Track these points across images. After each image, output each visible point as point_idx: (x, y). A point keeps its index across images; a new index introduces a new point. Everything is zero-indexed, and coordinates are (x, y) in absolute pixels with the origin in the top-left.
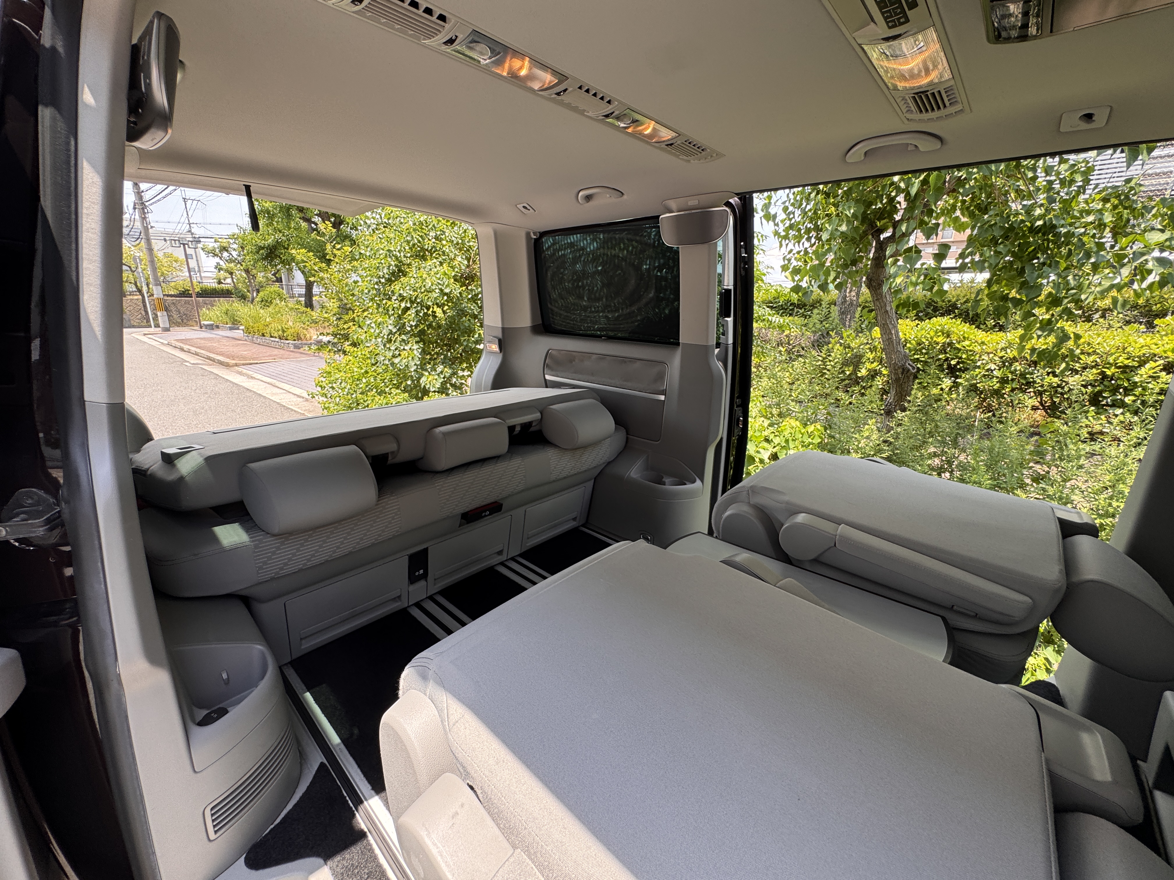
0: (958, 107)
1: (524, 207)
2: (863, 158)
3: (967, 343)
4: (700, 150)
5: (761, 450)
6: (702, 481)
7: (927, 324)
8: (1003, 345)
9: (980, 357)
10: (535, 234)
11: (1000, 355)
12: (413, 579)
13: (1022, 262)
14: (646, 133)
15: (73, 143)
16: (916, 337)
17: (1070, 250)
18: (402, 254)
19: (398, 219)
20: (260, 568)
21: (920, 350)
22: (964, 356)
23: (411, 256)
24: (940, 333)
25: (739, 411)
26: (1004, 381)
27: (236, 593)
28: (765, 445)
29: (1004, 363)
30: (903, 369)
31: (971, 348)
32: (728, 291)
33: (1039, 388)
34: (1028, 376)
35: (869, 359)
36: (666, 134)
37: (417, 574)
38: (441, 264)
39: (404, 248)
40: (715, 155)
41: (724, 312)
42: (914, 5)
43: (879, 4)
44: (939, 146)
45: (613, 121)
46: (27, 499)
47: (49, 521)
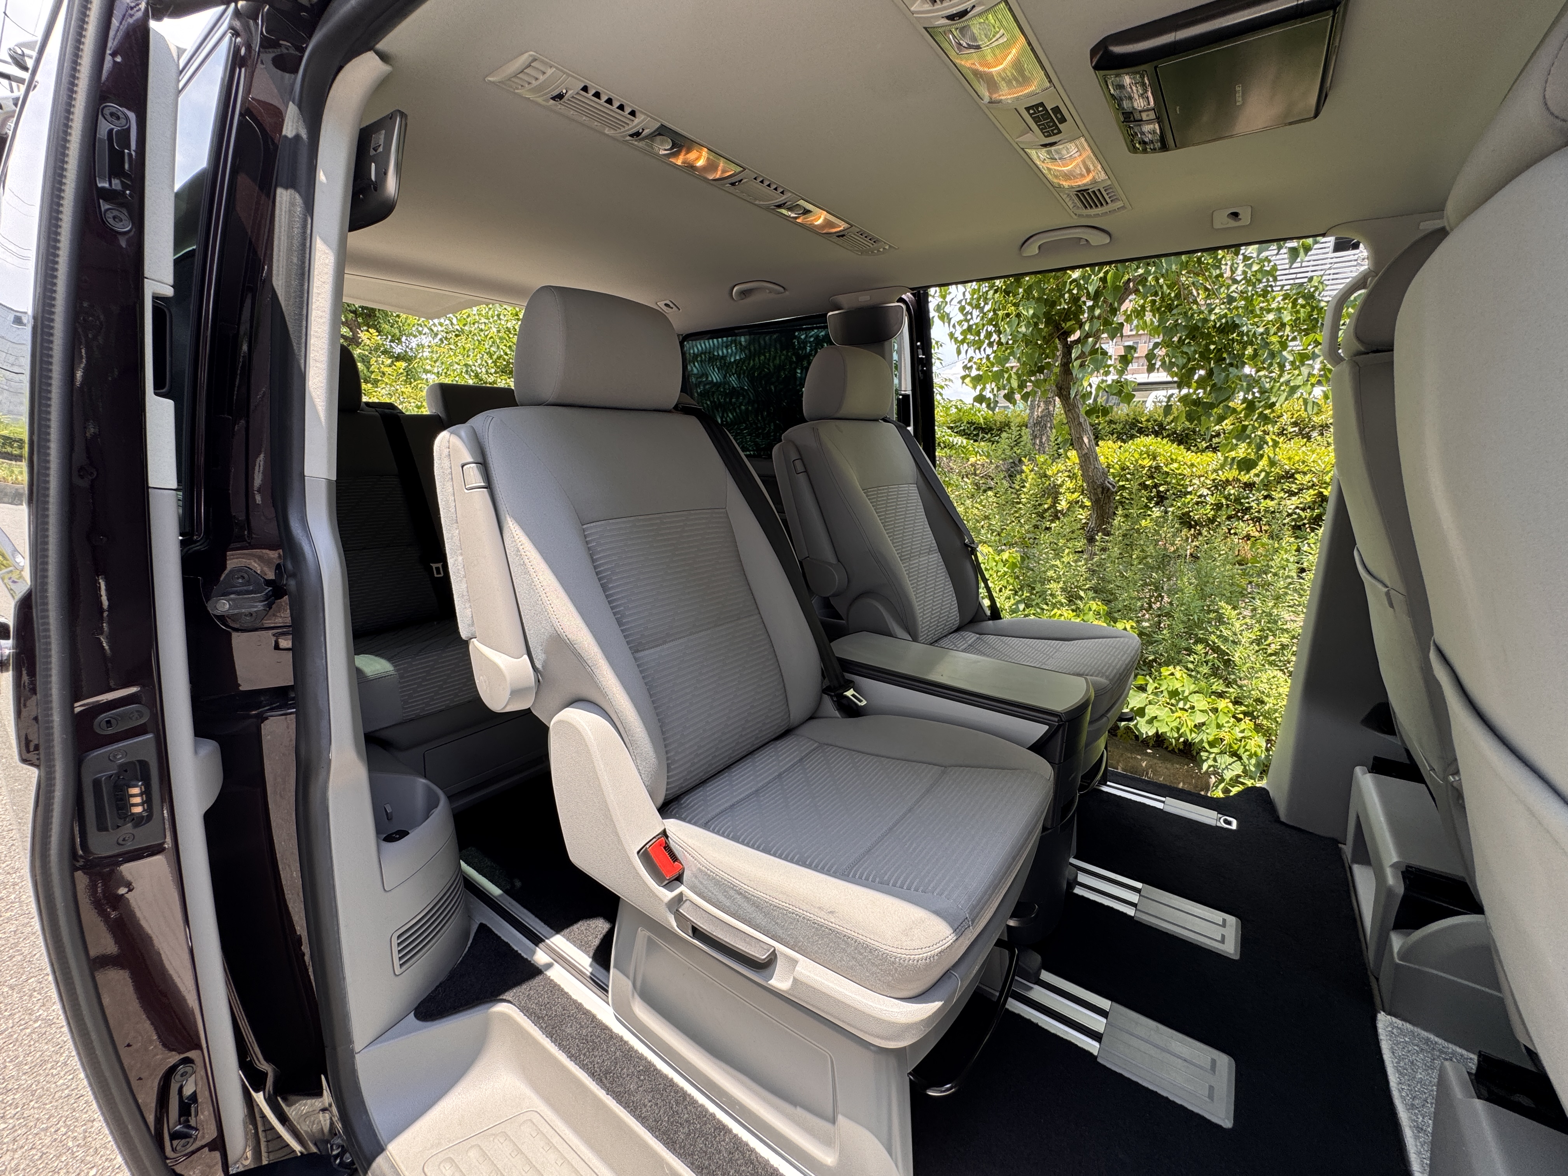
0: (1119, 204)
1: (666, 305)
2: (1037, 252)
3: (1175, 465)
4: (872, 242)
7: (1131, 445)
11: (1212, 478)
14: (816, 223)
16: (1120, 461)
20: (405, 702)
21: (1125, 475)
22: (1173, 481)
24: (1145, 456)
26: (1218, 507)
27: (378, 734)
29: (1216, 487)
30: (1103, 488)
31: (1180, 471)
32: (906, 397)
33: (1257, 514)
34: (1243, 501)
35: (1069, 489)
36: (839, 226)
39: (486, 362)
40: (887, 247)
41: (903, 419)
42: (1063, 120)
43: (1033, 118)
44: (1108, 241)
45: (784, 211)
46: (238, 578)
47: (267, 597)
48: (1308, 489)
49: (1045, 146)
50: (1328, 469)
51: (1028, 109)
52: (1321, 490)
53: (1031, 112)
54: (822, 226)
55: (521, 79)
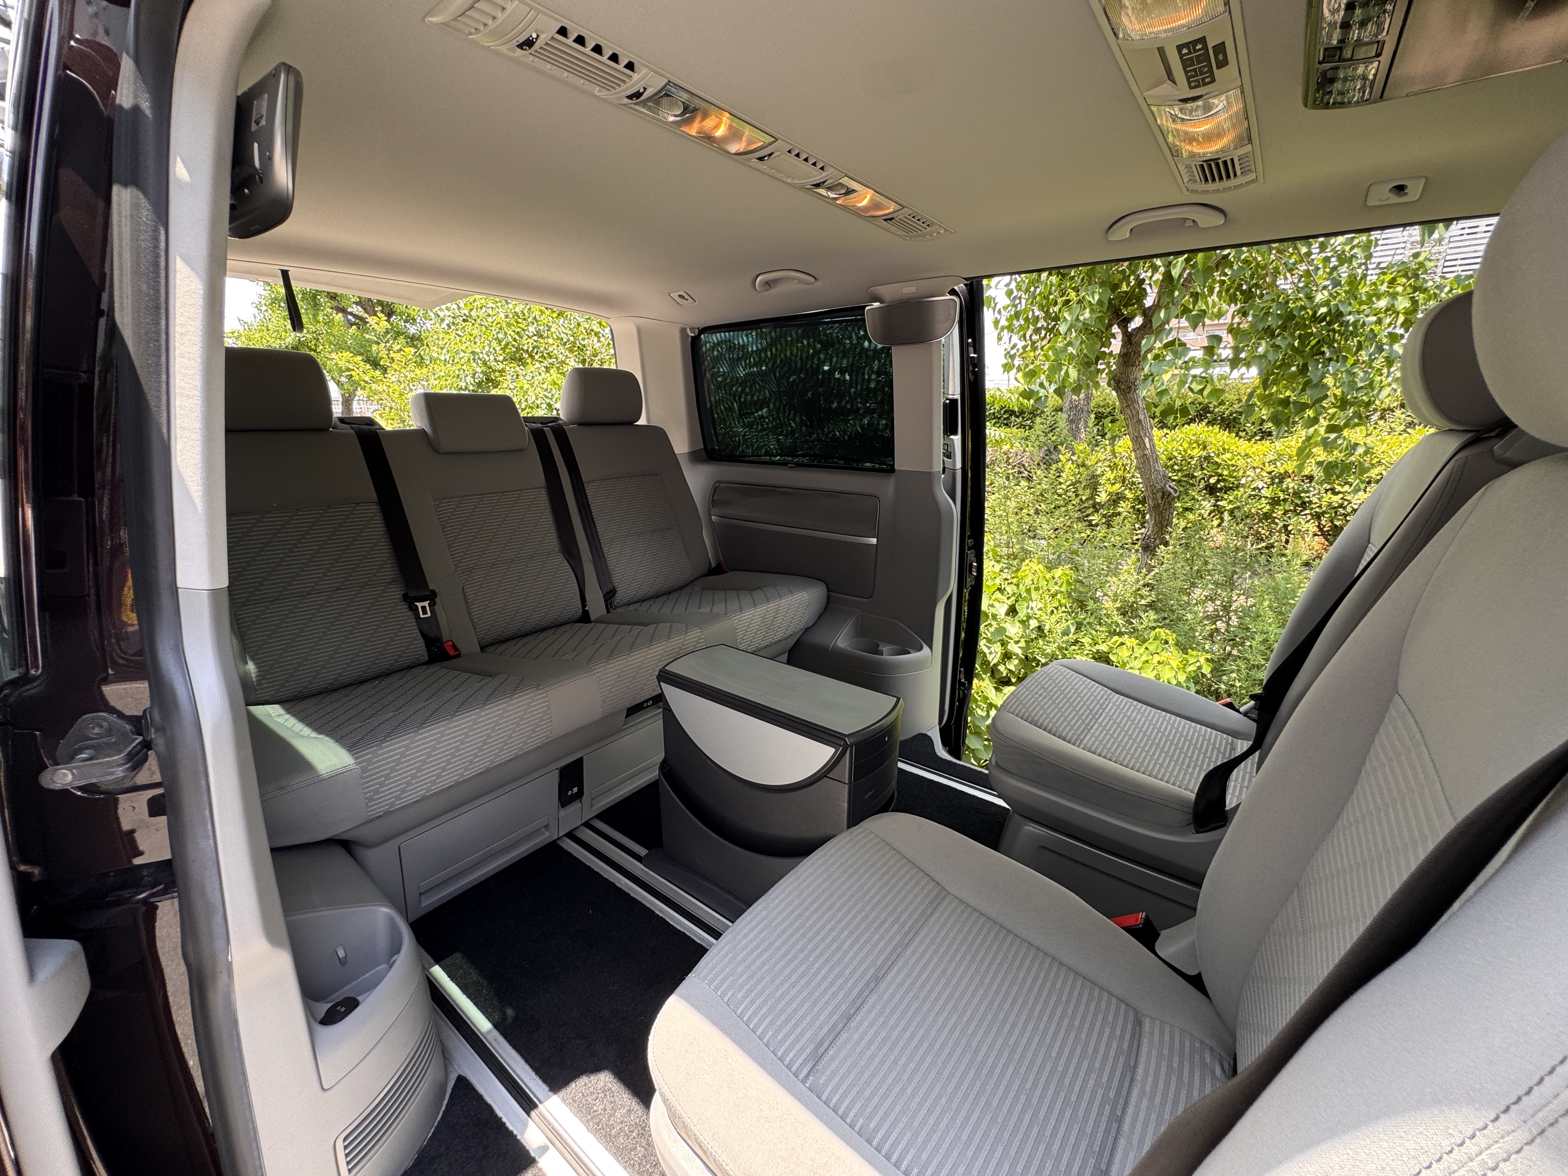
0: (1252, 176)
1: (680, 296)
2: (1128, 235)
3: (1228, 455)
4: (925, 226)
5: (996, 604)
6: (931, 648)
7: (1176, 433)
8: (1272, 458)
9: (1245, 472)
10: (692, 330)
11: (1269, 470)
12: (565, 800)
13: (1303, 357)
14: (860, 205)
15: (162, 237)
16: (1166, 450)
17: (1359, 342)
18: (492, 357)
19: (484, 309)
20: (370, 799)
21: (1172, 466)
22: (1225, 473)
23: (505, 360)
24: (1195, 445)
25: (971, 554)
26: (1275, 502)
27: (337, 838)
28: (998, 595)
29: (1272, 479)
30: (1163, 493)
31: (1233, 462)
32: (954, 402)
33: (1317, 510)
34: (1302, 495)
35: (1109, 479)
37: (570, 793)
38: (547, 369)
39: (494, 349)
40: (942, 232)
41: (950, 429)
42: (1223, 62)
43: (1183, 62)
44: (1222, 221)
45: (822, 191)
46: (93, 728)
47: (130, 757)
49: (1185, 101)
51: (1180, 48)
53: (1184, 52)
54: (866, 209)
55: (472, 18)
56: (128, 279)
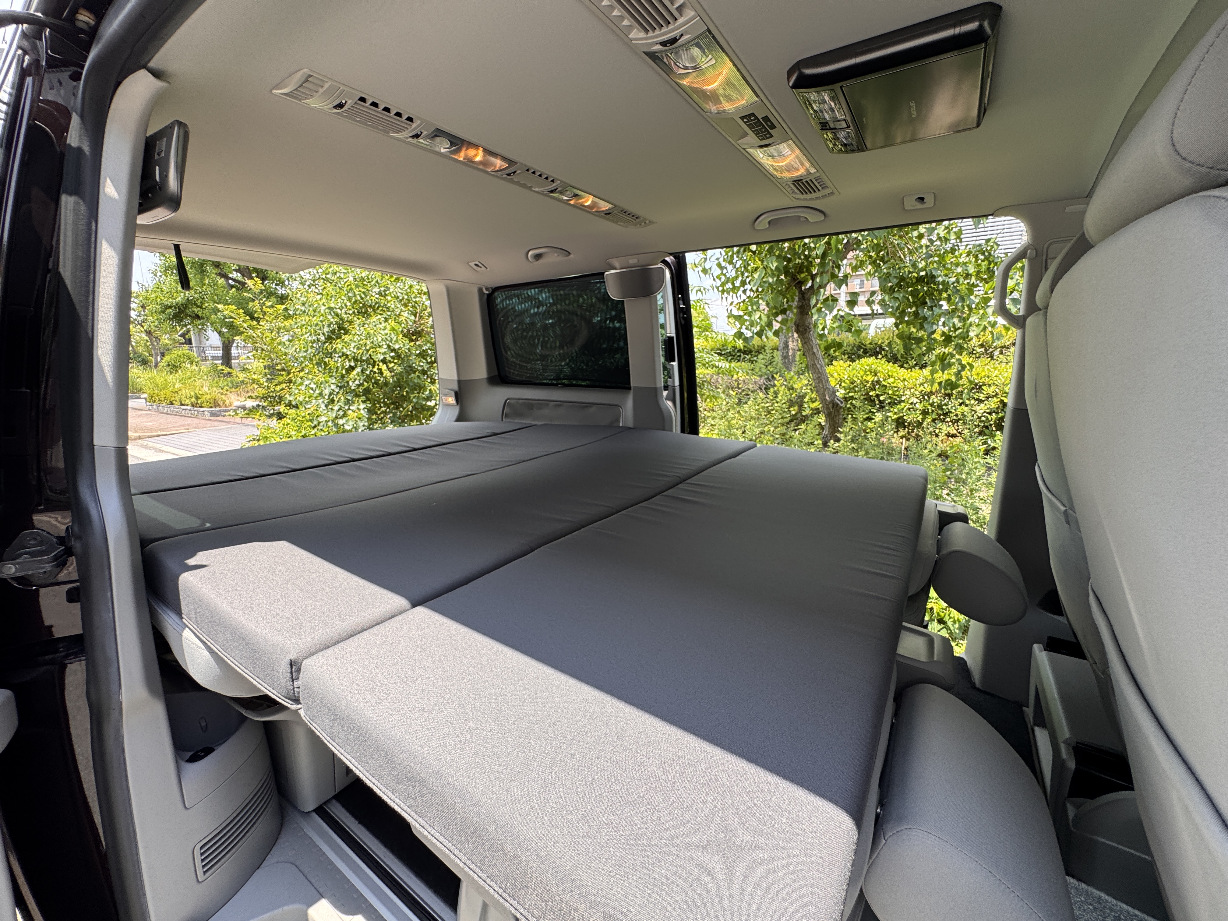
0: (829, 191)
1: (476, 265)
2: (767, 226)
3: (891, 380)
4: (634, 218)
7: (857, 364)
8: (921, 381)
9: (904, 392)
10: (487, 289)
11: (920, 390)
14: (586, 204)
15: (94, 224)
16: (849, 377)
18: (343, 311)
19: (337, 275)
21: (853, 388)
22: (890, 392)
23: (353, 313)
24: (868, 373)
26: (925, 413)
29: (923, 396)
30: (833, 404)
31: (895, 385)
32: (671, 339)
33: (955, 418)
34: (944, 407)
36: (605, 206)
39: (345, 305)
40: (647, 222)
41: (670, 357)
42: (773, 127)
43: (748, 125)
44: (823, 218)
45: (557, 195)
46: (30, 540)
47: (56, 558)
48: (993, 397)
49: (761, 147)
50: (1007, 382)
51: (742, 118)
52: (1003, 398)
53: (745, 120)
54: (591, 207)
55: (300, 91)
56: (69, 249)
